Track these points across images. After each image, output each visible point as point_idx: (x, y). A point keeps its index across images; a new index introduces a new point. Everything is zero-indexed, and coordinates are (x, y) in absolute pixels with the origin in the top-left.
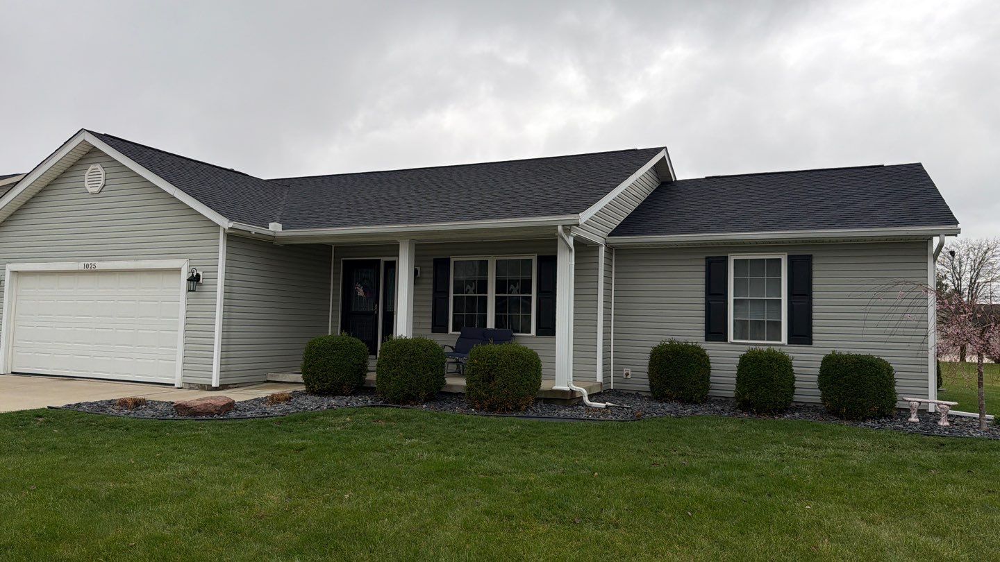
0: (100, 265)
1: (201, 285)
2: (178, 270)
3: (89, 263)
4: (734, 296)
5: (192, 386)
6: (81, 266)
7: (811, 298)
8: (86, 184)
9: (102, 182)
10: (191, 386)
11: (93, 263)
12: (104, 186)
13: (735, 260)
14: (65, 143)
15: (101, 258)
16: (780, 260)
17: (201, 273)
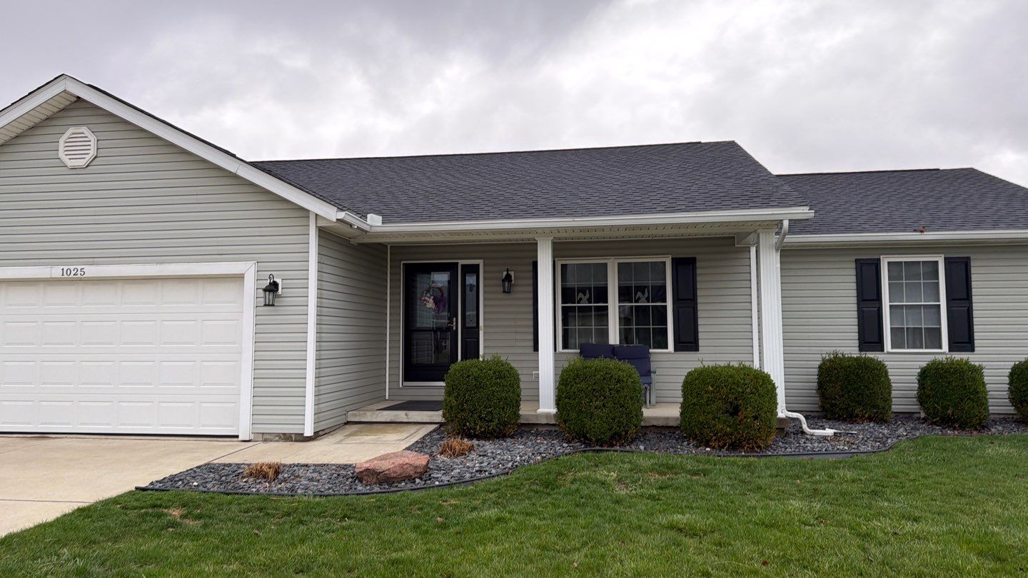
0: (91, 271)
1: (280, 296)
2: (240, 278)
3: (72, 268)
4: (890, 302)
5: (268, 437)
6: (56, 272)
7: (971, 303)
8: (61, 154)
9: (92, 152)
10: (266, 438)
11: (79, 267)
12: (96, 157)
13: (889, 263)
14: (30, 94)
15: (93, 261)
16: (937, 262)
17: (279, 281)
